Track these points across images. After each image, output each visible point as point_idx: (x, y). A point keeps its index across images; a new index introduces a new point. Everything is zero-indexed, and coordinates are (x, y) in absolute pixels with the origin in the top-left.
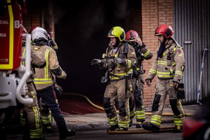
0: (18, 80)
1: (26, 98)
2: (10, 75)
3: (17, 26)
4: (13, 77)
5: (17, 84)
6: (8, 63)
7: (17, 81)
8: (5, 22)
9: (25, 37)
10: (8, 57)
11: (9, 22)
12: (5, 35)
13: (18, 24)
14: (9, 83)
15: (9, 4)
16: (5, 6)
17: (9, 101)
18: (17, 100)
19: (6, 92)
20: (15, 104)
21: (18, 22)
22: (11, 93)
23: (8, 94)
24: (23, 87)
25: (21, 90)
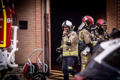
1: (14, 64)
2: (4, 51)
3: (9, 21)
4: (6, 52)
5: (8, 56)
6: (3, 43)
7: (8, 54)
8: (1, 19)
9: (14, 28)
10: (3, 40)
11: (3, 19)
12: (1, 27)
13: (9, 20)
14: (3, 55)
15: (4, 8)
16: (1, 10)
17: (3, 66)
18: (8, 65)
19: (2, 61)
20: (7, 68)
21: (9, 19)
22: (4, 62)
23: (2, 62)
24: (11, 58)
25: (10, 60)
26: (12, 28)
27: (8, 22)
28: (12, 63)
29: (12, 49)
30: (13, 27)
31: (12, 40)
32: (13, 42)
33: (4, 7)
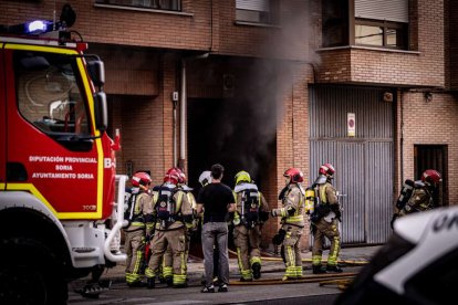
0: (108, 231)
2: (98, 226)
3: (108, 165)
4: (102, 229)
6: (95, 211)
8: (92, 161)
9: (119, 179)
10: (95, 204)
11: (97, 160)
12: (92, 176)
13: (110, 162)
14: (96, 236)
15: (98, 137)
16: (92, 141)
17: (96, 258)
18: (105, 257)
19: (93, 247)
20: (103, 262)
21: (109, 159)
22: (98, 249)
23: (94, 250)
24: (113, 241)
25: (111, 245)
26: (114, 179)
27: (106, 167)
28: (114, 252)
29: (116, 222)
30: (117, 176)
31: (114, 204)
32: (116, 207)
33: (97, 133)
